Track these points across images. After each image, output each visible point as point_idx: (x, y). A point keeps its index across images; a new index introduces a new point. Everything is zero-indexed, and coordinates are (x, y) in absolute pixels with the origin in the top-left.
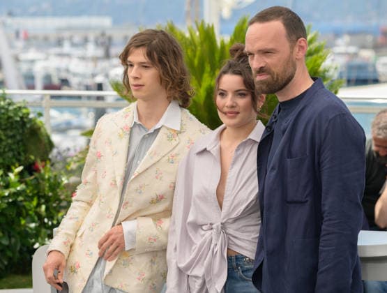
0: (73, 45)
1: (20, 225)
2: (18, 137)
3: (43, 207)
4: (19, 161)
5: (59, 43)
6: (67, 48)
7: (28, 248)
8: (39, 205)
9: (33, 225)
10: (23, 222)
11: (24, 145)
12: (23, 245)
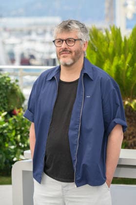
0: (38, 34)
1: (5, 147)
2: (4, 95)
3: (19, 137)
4: (4, 108)
5: (29, 33)
6: (34, 36)
7: (10, 160)
8: (16, 135)
9: (13, 147)
10: (7, 145)
11: (8, 99)
12: (7, 159)
